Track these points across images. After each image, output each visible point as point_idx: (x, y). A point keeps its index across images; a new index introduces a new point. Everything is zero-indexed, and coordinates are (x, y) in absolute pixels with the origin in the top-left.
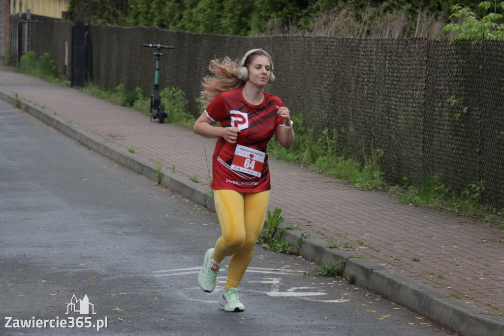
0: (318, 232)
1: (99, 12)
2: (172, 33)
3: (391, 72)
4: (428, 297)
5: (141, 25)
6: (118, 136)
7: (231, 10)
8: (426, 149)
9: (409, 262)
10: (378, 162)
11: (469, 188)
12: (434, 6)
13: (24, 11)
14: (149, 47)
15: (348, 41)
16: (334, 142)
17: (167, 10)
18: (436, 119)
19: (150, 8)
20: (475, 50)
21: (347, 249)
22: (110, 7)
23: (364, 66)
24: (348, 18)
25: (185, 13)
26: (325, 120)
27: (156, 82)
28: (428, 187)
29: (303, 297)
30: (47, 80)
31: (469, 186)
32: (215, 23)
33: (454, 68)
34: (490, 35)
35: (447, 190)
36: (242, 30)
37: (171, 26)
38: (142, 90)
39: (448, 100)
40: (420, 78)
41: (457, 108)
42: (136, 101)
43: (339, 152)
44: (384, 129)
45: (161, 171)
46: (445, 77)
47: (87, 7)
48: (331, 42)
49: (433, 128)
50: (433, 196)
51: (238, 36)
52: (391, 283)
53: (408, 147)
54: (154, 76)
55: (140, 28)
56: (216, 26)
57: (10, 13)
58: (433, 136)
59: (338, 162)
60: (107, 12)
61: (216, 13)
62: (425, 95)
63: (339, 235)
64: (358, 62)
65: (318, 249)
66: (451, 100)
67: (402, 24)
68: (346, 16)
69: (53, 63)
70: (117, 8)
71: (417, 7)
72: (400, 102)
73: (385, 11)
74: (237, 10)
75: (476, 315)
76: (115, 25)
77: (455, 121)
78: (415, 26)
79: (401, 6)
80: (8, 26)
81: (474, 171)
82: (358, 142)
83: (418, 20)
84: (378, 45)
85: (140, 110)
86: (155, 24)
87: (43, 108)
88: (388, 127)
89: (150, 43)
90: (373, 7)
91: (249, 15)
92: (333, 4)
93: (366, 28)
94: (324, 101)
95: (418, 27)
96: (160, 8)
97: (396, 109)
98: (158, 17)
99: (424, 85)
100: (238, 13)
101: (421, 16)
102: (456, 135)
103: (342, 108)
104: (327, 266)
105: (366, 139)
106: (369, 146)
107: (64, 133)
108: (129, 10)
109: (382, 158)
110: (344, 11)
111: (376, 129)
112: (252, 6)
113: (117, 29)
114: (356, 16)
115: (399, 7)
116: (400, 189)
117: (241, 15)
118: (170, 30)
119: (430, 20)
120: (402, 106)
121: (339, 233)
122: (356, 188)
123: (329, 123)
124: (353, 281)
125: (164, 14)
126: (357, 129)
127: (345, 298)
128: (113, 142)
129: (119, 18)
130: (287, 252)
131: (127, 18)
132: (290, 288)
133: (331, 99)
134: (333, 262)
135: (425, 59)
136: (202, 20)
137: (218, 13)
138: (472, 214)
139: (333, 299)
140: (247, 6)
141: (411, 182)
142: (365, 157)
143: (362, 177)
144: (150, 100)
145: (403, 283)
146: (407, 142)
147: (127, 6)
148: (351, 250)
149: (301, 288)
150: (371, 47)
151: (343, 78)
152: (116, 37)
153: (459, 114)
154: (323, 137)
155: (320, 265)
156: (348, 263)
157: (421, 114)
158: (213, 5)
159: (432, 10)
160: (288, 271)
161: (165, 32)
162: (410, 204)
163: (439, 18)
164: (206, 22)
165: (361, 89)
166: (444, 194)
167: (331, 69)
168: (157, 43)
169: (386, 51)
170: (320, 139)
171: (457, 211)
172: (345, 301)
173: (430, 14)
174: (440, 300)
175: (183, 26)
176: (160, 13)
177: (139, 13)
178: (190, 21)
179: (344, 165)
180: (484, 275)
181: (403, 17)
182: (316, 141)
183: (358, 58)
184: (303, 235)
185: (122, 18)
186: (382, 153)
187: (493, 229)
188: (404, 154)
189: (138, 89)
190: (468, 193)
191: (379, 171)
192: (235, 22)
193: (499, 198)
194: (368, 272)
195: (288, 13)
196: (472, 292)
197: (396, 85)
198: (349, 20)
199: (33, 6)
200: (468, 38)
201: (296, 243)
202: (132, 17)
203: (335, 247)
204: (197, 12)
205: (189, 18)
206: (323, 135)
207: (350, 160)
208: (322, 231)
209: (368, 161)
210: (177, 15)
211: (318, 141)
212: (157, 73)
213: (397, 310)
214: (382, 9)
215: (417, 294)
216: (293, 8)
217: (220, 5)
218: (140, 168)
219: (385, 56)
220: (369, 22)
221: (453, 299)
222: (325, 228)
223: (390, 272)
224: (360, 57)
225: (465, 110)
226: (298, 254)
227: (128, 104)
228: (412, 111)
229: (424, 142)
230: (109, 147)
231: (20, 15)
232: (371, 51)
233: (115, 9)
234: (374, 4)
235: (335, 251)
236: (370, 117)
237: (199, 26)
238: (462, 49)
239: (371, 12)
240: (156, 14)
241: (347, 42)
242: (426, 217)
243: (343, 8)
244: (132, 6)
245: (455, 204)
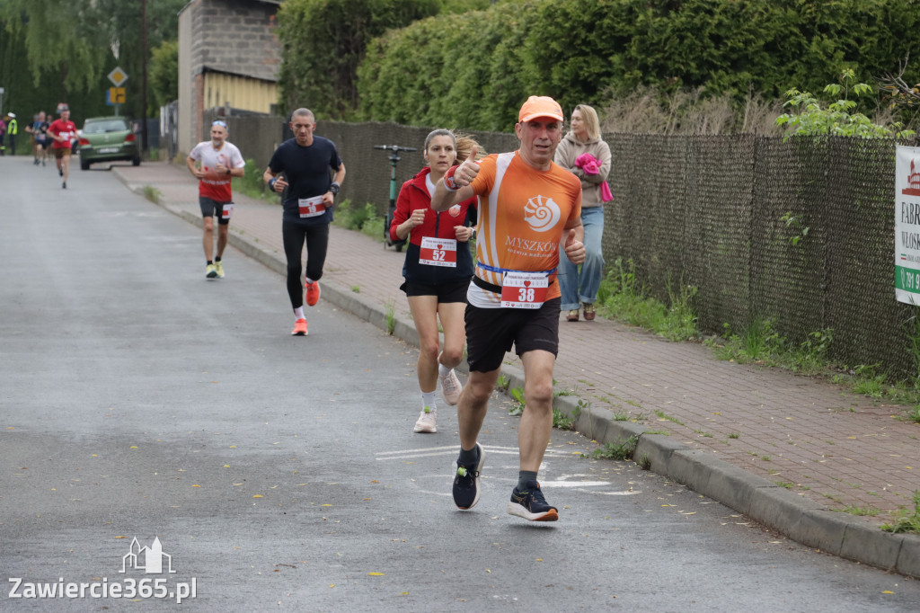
0: (603, 399)
1: (319, 104)
2: (413, 130)
3: (706, 180)
4: (747, 486)
5: (375, 119)
6: (339, 270)
7: (493, 99)
8: (754, 286)
9: (724, 440)
10: (688, 302)
11: (811, 338)
12: (769, 91)
13: (221, 104)
14: (382, 149)
15: (649, 138)
16: (630, 275)
17: (408, 100)
18: (767, 244)
19: (386, 97)
20: (819, 149)
21: (640, 422)
22: (334, 96)
23: (669, 173)
24: (650, 108)
25: (432, 103)
26: (618, 246)
27: (392, 196)
28: (756, 336)
29: (578, 487)
30: (250, 196)
31: (811, 334)
32: (472, 117)
33: (790, 174)
34: (838, 129)
35: (782, 341)
36: (508, 126)
37: (413, 121)
38: (375, 208)
39: (782, 218)
40: (744, 188)
41: (795, 229)
42: (365, 222)
43: (637, 291)
44: (698, 258)
45: (394, 317)
46: (779, 186)
47: (304, 97)
48: (626, 140)
49: (762, 256)
50: (764, 348)
51: (501, 133)
52: (699, 467)
53: (729, 282)
54: (389, 189)
55: (371, 124)
56: (473, 120)
57: (203, 106)
58: (763, 267)
59: (635, 304)
60: (330, 103)
61: (472, 102)
62: (752, 211)
63: (630, 403)
64: (662, 168)
65: (601, 423)
66: (787, 217)
67: (725, 116)
68: (648, 105)
69: (258, 173)
70: (343, 97)
71: (745, 93)
72: (719, 221)
73: (701, 98)
74: (501, 98)
75: (811, 511)
76: (341, 121)
77: (791, 247)
78: (743, 118)
79: (724, 92)
80: (201, 125)
81: (819, 314)
82: (662, 275)
83: (747, 110)
84: (689, 143)
85: (371, 235)
86: (393, 119)
87: (242, 233)
88: (702, 254)
89: (383, 144)
90: (685, 92)
91: (517, 105)
92: (631, 89)
93: (675, 121)
94: (616, 221)
95: (746, 118)
96: (399, 97)
97: (712, 231)
98: (397, 110)
99: (750, 197)
100: (502, 102)
101: (750, 105)
102: (794, 266)
103: (640, 230)
104: (612, 446)
105: (674, 271)
106: (677, 282)
107: (268, 267)
108: (359, 100)
109: (694, 298)
110: (646, 98)
111: (686, 259)
112: (521, 93)
113: (341, 124)
114: (662, 105)
115: (721, 92)
116: (719, 340)
117: (507, 105)
118: (411, 126)
119: (763, 110)
120: (721, 227)
121: (631, 399)
122: (659, 339)
123: (623, 251)
124: (647, 466)
125: (405, 104)
126: (661, 259)
127: (636, 487)
128: (332, 278)
129: (347, 111)
130: (560, 426)
131: (355, 112)
132: (560, 475)
133: (625, 217)
134: (621, 440)
135: (752, 162)
136: (454, 113)
137: (476, 103)
138: (815, 373)
139: (618, 491)
140: (514, 93)
141: (733, 330)
142: (672, 296)
143: (668, 323)
144: (383, 220)
145: (715, 468)
146: (729, 276)
147: (357, 95)
148: (646, 423)
149: (575, 475)
150: (679, 147)
151: (642, 188)
152: (340, 137)
153: (797, 237)
154: (616, 269)
155: (603, 443)
156: (640, 441)
157: (747, 237)
158: (469, 92)
159: (765, 96)
160: (559, 452)
161: (404, 129)
162: (732, 360)
163: (775, 107)
164: (460, 115)
165: (666, 203)
166: (777, 346)
167: (625, 176)
168: (394, 144)
169: (699, 152)
170: (611, 272)
171: (795, 369)
172: (636, 492)
173: (763, 101)
174: (764, 491)
175: (430, 121)
176: (399, 104)
177: (372, 104)
178: (439, 114)
179: (643, 307)
180: (826, 457)
181: (725, 107)
182: (606, 275)
183: (661, 162)
184: (580, 403)
185: (349, 110)
186: (695, 290)
187: (842, 394)
188: (724, 291)
189: (369, 205)
190: (809, 344)
191: (690, 317)
192: (498, 115)
193: (852, 351)
194: (668, 454)
195: (570, 102)
196: (808, 480)
197: (712, 197)
198: (653, 111)
199: (233, 97)
200: (808, 133)
201: (571, 415)
202: (363, 109)
203: (624, 420)
204: (448, 102)
205: (437, 109)
206: (615, 266)
207: (652, 300)
208: (609, 398)
209: (676, 302)
210: (421, 107)
211: (609, 275)
212: (392, 184)
213: (705, 506)
214: (697, 96)
215: (734, 483)
216: (576, 95)
217: (479, 92)
218: (366, 313)
219: (698, 159)
220: (680, 112)
221: (781, 490)
222: (612, 393)
223: (698, 454)
224: (665, 159)
225: (805, 232)
226: (574, 429)
227: (356, 226)
228: (735, 233)
229: (750, 275)
230: (326, 284)
231: (216, 110)
232: (679, 152)
233: (341, 99)
234: (687, 88)
235: (623, 425)
236: (678, 242)
237: (450, 119)
238: (800, 148)
239: (682, 100)
240: (394, 105)
241: (646, 139)
242: (752, 377)
243: (644, 93)
244: (362, 95)
245: (792, 360)
